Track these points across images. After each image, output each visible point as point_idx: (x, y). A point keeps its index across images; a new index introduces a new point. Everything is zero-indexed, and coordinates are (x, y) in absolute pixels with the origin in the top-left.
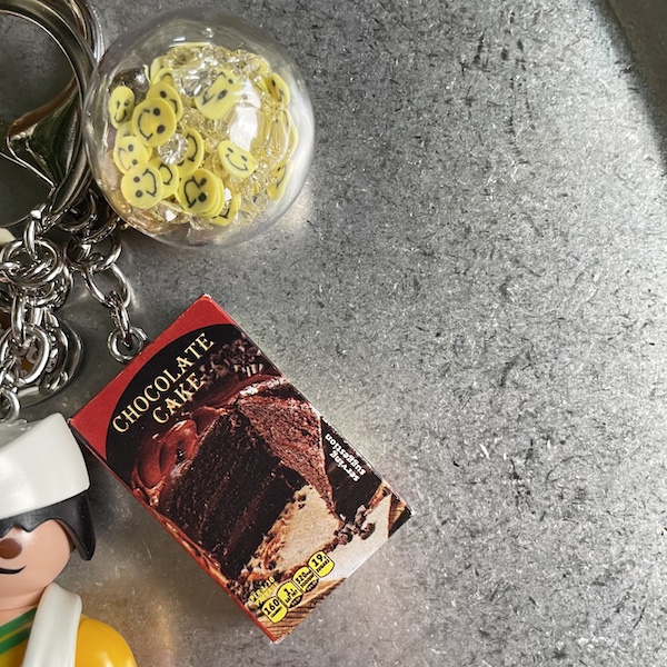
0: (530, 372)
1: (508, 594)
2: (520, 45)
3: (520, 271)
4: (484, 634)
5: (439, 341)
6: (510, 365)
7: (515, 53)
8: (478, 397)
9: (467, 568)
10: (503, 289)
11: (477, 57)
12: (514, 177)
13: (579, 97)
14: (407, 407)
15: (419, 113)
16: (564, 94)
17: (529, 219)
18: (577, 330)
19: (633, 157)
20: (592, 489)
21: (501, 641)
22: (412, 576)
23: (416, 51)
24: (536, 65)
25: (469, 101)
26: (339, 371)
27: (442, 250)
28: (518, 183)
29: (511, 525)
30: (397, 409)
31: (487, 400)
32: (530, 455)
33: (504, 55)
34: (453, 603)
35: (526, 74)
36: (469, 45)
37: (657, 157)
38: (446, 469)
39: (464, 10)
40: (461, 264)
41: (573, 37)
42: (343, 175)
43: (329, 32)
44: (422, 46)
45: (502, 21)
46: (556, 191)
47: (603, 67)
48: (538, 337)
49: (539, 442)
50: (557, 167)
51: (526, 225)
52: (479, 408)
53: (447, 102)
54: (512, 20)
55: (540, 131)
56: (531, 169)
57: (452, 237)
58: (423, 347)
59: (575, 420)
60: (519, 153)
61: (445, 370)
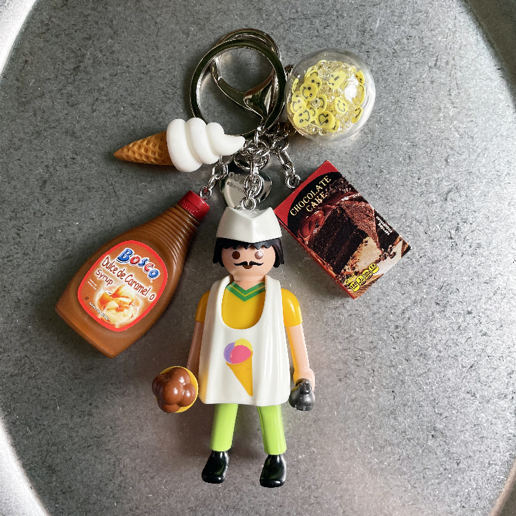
0: (457, 194)
1: (448, 287)
2: (454, 59)
3: (453, 152)
4: (437, 304)
5: (419, 181)
6: (449, 191)
7: (452, 62)
8: (436, 205)
9: (431, 276)
10: (446, 161)
11: (436, 64)
12: (451, 113)
13: (478, 81)
14: (406, 210)
15: (411, 88)
16: (472, 79)
17: (457, 131)
18: (477, 177)
19: (501, 105)
20: (483, 243)
21: (445, 307)
22: (408, 279)
23: (410, 62)
24: (460, 67)
25: (432, 82)
26: (377, 194)
27: (421, 144)
28: (453, 116)
29: (449, 258)
30: (402, 210)
31: (440, 206)
32: (457, 229)
33: (447, 63)
34: (424, 291)
35: (456, 71)
36: (432, 59)
37: (512, 105)
38: (421, 235)
39: (430, 44)
40: (428, 150)
41: (476, 55)
42: (379, 113)
43: (373, 54)
44: (412, 59)
45: (446, 48)
46: (469, 119)
47: (488, 67)
48: (461, 181)
49: (461, 224)
50: (469, 109)
51: (456, 134)
52: (436, 210)
53: (423, 82)
54: (450, 48)
55: (462, 95)
56: (458, 110)
57: (424, 139)
58: (413, 184)
59: (476, 214)
60: (453, 103)
61: (422, 193)
